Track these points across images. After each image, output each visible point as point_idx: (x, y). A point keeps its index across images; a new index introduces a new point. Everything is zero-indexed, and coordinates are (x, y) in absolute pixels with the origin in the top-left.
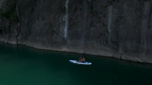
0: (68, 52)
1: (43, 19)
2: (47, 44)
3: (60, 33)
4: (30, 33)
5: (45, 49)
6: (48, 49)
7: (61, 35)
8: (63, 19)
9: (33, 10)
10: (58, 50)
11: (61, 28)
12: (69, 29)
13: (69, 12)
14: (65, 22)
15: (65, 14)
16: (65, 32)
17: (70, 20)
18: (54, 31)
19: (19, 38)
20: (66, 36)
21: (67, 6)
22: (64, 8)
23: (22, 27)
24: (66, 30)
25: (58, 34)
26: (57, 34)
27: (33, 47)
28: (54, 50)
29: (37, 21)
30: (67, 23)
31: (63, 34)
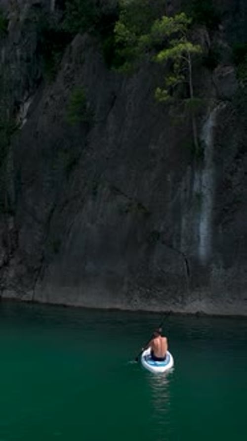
0: (214, 316)
1: (115, 191)
2: (125, 288)
3: (179, 241)
4: (56, 251)
5: (118, 306)
6: (129, 308)
7: (183, 249)
8: (192, 182)
9: (73, 164)
10: (175, 310)
11: (184, 221)
12: (216, 222)
13: (218, 162)
14: (199, 196)
15: (203, 167)
16: (202, 237)
17: (222, 187)
18: (157, 235)
19: (11, 274)
20: (203, 250)
21: (208, 139)
22: (200, 145)
24: (204, 228)
25: (175, 244)
26: (171, 246)
27: (65, 306)
28: (157, 309)
29: (90, 203)
30: (208, 203)
31: (193, 242)
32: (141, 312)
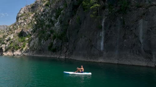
0: (104, 63)
1: (85, 37)
2: (87, 56)
3: (97, 46)
4: (75, 49)
5: (85, 60)
6: (87, 61)
7: (98, 48)
8: (100, 34)
9: (78, 32)
10: (96, 61)
11: (98, 42)
12: (105, 43)
13: (105, 29)
14: (101, 37)
16: (102, 46)
17: (106, 35)
18: (93, 45)
19: (67, 53)
20: (102, 49)
21: (103, 25)
22: (101, 26)
23: (70, 45)
24: (102, 44)
25: (96, 47)
26: (95, 48)
27: (76, 60)
28: (93, 61)
29: (81, 39)
30: (103, 38)
31: (100, 47)
32: (89, 61)
